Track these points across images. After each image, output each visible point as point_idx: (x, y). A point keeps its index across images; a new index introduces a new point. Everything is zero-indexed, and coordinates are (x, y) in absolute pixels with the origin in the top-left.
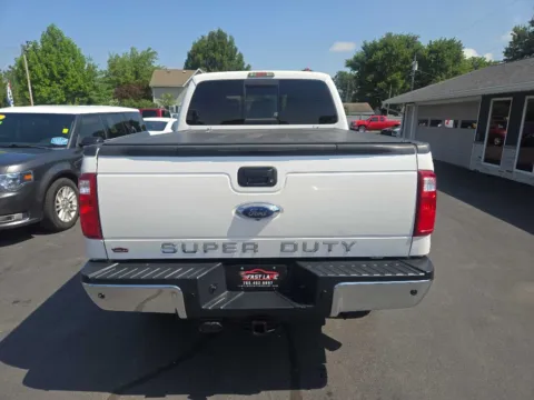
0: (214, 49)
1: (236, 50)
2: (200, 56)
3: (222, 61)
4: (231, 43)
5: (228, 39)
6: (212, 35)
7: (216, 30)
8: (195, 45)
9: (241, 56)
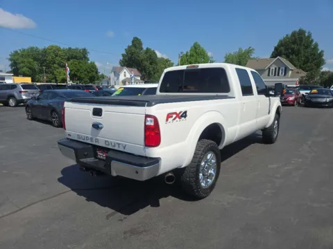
0: (294, 43)
1: (312, 41)
2: (282, 48)
3: (299, 50)
4: (309, 36)
5: (307, 34)
6: (294, 34)
7: (297, 30)
8: (281, 41)
9: (316, 45)
